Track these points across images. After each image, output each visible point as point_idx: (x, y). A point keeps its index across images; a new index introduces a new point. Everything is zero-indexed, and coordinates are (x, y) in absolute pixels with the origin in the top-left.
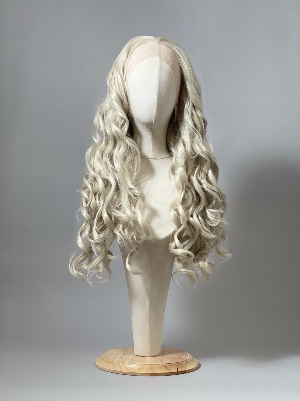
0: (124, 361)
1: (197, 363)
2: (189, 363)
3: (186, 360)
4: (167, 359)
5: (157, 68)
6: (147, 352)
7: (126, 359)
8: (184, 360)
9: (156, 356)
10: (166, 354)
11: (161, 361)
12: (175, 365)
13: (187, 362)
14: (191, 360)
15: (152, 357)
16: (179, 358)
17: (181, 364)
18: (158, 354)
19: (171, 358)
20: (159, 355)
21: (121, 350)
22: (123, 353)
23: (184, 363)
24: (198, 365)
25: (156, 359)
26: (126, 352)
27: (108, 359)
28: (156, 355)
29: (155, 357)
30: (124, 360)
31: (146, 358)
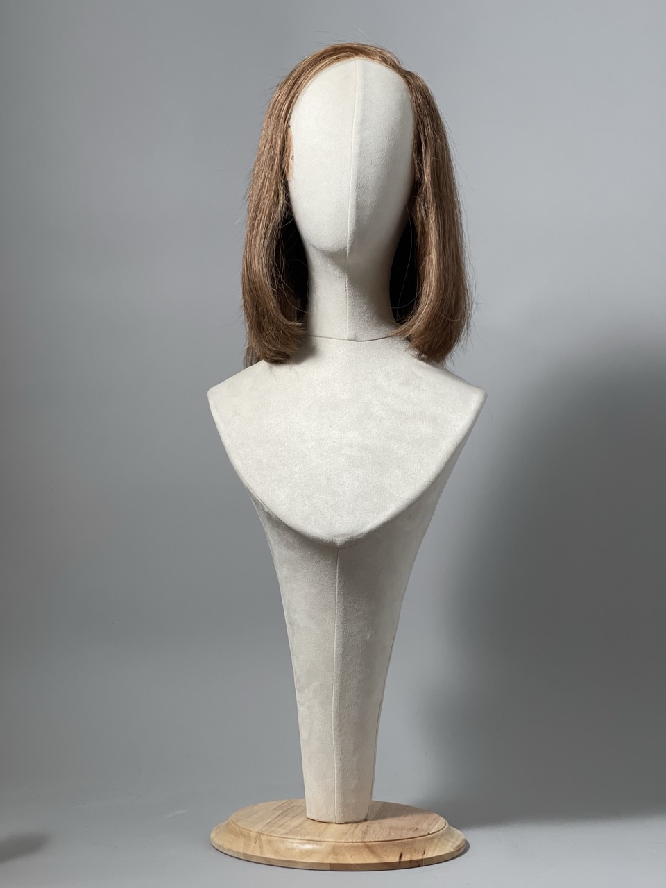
0: (271, 832)
1: (459, 841)
2: (436, 841)
3: (427, 833)
4: (379, 830)
6: (333, 813)
7: (279, 827)
8: (422, 834)
9: (357, 822)
10: (384, 817)
11: (365, 834)
12: (395, 845)
13: (429, 839)
14: (444, 835)
15: (346, 823)
16: (411, 829)
17: (412, 844)
18: (362, 817)
19: (391, 828)
20: (365, 820)
21: (279, 806)
22: (281, 812)
23: (419, 840)
24: (460, 846)
25: (353, 829)
26: (290, 811)
27: (237, 825)
28: (358, 820)
29: (354, 825)
30: (272, 830)
31: (331, 825)
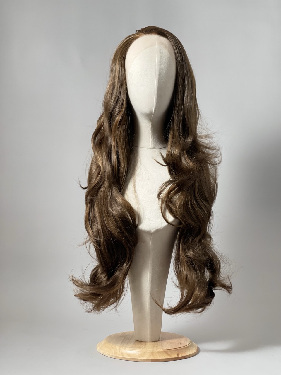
1: (196, 348)
2: (189, 348)
3: (185, 345)
4: (167, 345)
5: (157, 59)
7: (127, 344)
8: (184, 345)
11: (162, 346)
12: (175, 350)
13: (187, 347)
14: (191, 345)
15: (152, 342)
16: (179, 343)
17: (181, 349)
18: (158, 339)
19: (171, 343)
21: (122, 335)
22: (124, 338)
23: (183, 348)
24: (197, 350)
25: (156, 344)
27: (110, 344)
28: (156, 340)
29: (155, 342)
30: (125, 346)
31: (147, 343)
